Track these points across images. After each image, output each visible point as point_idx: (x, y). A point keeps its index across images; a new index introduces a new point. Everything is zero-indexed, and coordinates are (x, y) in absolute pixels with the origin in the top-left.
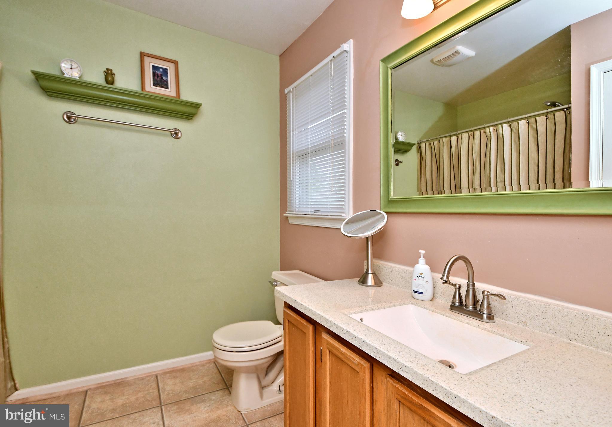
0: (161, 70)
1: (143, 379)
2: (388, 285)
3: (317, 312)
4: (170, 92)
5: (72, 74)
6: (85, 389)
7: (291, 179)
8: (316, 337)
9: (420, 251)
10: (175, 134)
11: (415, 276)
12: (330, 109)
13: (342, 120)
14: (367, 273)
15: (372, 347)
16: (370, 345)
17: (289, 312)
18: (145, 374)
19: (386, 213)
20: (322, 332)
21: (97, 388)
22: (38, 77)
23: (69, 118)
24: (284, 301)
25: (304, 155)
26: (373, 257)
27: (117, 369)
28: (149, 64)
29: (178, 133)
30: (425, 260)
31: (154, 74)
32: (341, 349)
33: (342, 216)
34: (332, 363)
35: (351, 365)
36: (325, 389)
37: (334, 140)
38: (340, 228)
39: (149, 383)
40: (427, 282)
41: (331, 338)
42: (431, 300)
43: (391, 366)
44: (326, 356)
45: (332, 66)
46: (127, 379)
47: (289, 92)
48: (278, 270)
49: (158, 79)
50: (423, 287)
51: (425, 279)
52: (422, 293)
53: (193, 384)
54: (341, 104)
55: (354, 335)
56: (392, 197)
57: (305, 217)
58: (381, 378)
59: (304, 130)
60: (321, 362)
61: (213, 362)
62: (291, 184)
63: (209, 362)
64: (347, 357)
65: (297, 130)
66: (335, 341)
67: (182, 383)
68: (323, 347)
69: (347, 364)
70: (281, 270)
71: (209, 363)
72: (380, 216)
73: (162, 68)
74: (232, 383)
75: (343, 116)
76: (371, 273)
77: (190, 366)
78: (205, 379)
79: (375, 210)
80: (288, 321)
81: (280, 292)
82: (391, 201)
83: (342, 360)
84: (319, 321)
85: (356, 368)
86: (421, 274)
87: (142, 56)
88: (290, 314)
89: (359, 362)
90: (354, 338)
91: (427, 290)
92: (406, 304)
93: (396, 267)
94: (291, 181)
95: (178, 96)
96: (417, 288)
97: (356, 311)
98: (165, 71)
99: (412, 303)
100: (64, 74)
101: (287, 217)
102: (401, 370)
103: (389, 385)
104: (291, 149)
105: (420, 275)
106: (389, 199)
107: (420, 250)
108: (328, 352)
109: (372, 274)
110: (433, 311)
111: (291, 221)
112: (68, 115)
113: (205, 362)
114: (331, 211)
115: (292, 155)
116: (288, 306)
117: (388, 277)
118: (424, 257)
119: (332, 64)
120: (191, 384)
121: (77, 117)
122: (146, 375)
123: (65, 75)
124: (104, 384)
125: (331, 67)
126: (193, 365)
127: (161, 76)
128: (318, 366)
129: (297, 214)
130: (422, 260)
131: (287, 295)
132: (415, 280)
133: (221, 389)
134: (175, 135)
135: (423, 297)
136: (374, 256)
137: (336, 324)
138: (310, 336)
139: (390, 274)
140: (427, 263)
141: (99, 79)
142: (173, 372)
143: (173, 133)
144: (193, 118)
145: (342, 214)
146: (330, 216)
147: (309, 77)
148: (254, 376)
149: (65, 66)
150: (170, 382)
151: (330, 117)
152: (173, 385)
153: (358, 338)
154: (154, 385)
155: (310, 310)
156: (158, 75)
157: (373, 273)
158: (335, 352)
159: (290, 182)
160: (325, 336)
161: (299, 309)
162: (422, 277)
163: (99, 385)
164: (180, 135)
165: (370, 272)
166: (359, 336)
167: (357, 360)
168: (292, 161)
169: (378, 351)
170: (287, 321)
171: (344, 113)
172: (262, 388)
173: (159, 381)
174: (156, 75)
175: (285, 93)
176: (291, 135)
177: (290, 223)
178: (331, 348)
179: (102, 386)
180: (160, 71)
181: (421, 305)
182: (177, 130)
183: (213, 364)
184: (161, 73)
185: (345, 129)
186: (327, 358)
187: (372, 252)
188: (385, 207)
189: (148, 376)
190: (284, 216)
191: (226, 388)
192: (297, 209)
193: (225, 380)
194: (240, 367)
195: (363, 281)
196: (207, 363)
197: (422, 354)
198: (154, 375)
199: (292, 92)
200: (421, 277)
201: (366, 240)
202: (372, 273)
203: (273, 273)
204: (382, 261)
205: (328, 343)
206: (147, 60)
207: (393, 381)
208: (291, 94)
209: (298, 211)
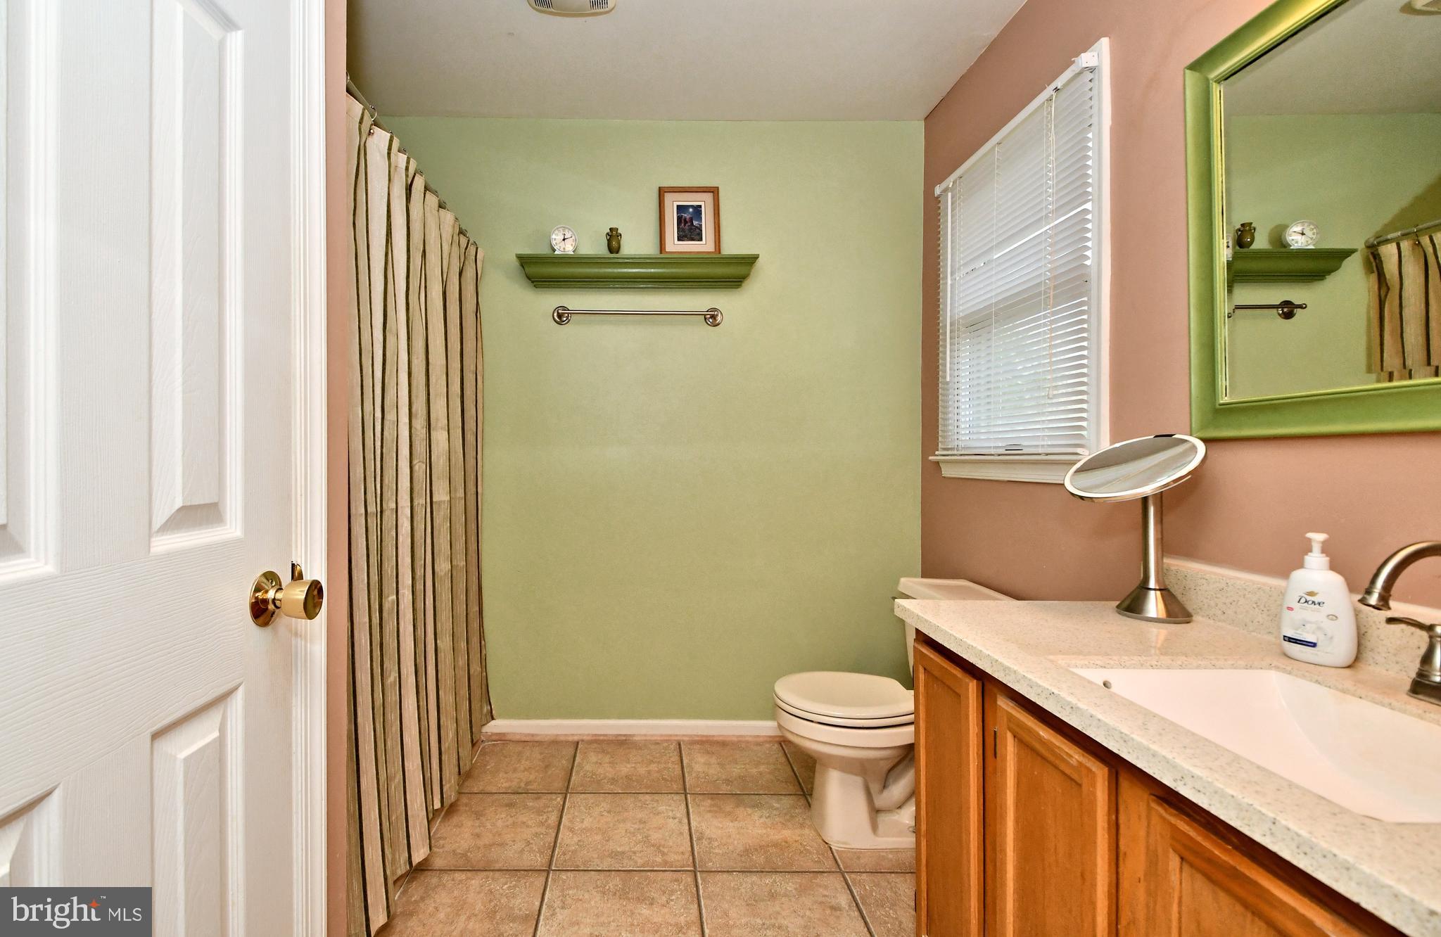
0: (691, 210)
1: (658, 743)
2: (1212, 622)
3: (985, 651)
4: (705, 245)
5: (564, 248)
6: (576, 738)
7: (948, 379)
8: (986, 706)
9: (1310, 535)
10: (712, 318)
11: (1291, 600)
12: (1046, 207)
13: (1078, 228)
14: (1144, 588)
15: (1110, 730)
16: (1106, 724)
17: (926, 651)
18: (662, 735)
19: (1205, 441)
20: (998, 696)
21: (591, 742)
22: (524, 261)
23: (560, 316)
24: (917, 629)
25: (978, 323)
26: (1163, 551)
27: (620, 717)
28: (672, 202)
29: (717, 315)
30: (1328, 559)
31: (679, 219)
32: (1041, 733)
33: (1077, 454)
34: (1020, 761)
35: (1063, 767)
36: (1003, 818)
37: (1055, 277)
38: (1062, 482)
39: (667, 752)
40: (1333, 617)
41: (1017, 708)
42: (1349, 667)
43: (1157, 774)
44: (1006, 746)
45: (1051, 111)
46: (635, 738)
47: (946, 190)
48: (915, 576)
49: (687, 227)
50: (1319, 628)
51: (1325, 610)
52: (1314, 645)
53: (739, 771)
54: (1077, 190)
55: (1069, 703)
56: (1226, 400)
57: (981, 459)
58: (1136, 802)
59: (982, 264)
60: (996, 757)
61: (777, 742)
62: (948, 390)
63: (771, 740)
64: (1053, 751)
65: (964, 271)
66: (1028, 715)
67: (721, 765)
68: (1000, 726)
69: (1056, 767)
70: (923, 576)
71: (770, 742)
72: (1180, 449)
73: (692, 206)
74: (812, 788)
75: (1081, 218)
76: (1155, 590)
77: (735, 739)
78: (762, 768)
79: (1171, 436)
80: (923, 671)
81: (905, 609)
82: (1221, 409)
83: (1043, 758)
84: (989, 671)
85: (1075, 776)
86: (1311, 594)
87: (662, 193)
88: (927, 655)
89: (1080, 763)
90: (1068, 708)
91: (1332, 638)
92: (1257, 668)
93: (1238, 579)
94: (947, 383)
95: (717, 249)
96: (1297, 630)
97: (1092, 662)
98: (698, 209)
99: (1277, 668)
100: (554, 250)
101: (937, 463)
102: (1183, 783)
103: (1155, 820)
104: (949, 314)
105: (1309, 598)
106: (1218, 406)
107: (1309, 532)
108: (1009, 736)
109: (1158, 593)
110: (1344, 691)
111: (947, 471)
112: (560, 311)
113: (761, 739)
114: (1049, 443)
115: (951, 326)
116: (923, 639)
117: (1212, 603)
118: (1323, 551)
119: (1051, 107)
120: (736, 770)
121: (570, 313)
122: (662, 738)
123: (556, 253)
124: (602, 738)
125: (1050, 113)
126: (740, 739)
127: (691, 220)
128: (989, 769)
129: (961, 455)
130: (1316, 560)
131: (920, 614)
132: (1290, 609)
133: (791, 795)
134: (711, 320)
135: (1317, 655)
136: (1165, 548)
137: (1026, 678)
138: (971, 701)
139: (1218, 596)
140: (1333, 567)
141: (600, 249)
142: (708, 744)
143: (708, 316)
144: (743, 284)
145: (1079, 450)
146: (1047, 454)
147: (993, 148)
148: (859, 780)
149: (556, 238)
150: (701, 759)
151: (1048, 227)
152: (705, 764)
153: (1078, 708)
154: (676, 758)
155: (969, 647)
156: (685, 220)
157: (1164, 591)
158: (1027, 738)
159: (946, 386)
160: (1004, 703)
161: (946, 645)
162: (1313, 602)
163: (594, 738)
164: (719, 318)
165: (1152, 584)
166: (1080, 705)
167: (1077, 757)
168: (951, 338)
169: (1125, 740)
170: (921, 670)
171: (1086, 211)
172: (875, 812)
173: (683, 752)
174: (683, 221)
175: (936, 195)
176: (949, 282)
177: (946, 476)
178: (1017, 730)
179: (599, 740)
180: (689, 213)
181: (1307, 674)
182: (715, 310)
183: (776, 746)
184: (690, 216)
185: (1087, 248)
186: (1010, 749)
187: (1160, 536)
188: (1204, 427)
189: (667, 741)
190: (930, 460)
191: (801, 795)
192: (961, 444)
193: (801, 781)
194: (830, 756)
195: (1132, 605)
196: (766, 742)
197: (1252, 763)
198: (675, 740)
199: (952, 190)
200: (1310, 602)
201: (1140, 505)
202: (1160, 590)
203: (903, 580)
204: (1192, 561)
205: (1010, 718)
206: (669, 198)
207: (1166, 810)
208: (950, 194)
209: (964, 448)
